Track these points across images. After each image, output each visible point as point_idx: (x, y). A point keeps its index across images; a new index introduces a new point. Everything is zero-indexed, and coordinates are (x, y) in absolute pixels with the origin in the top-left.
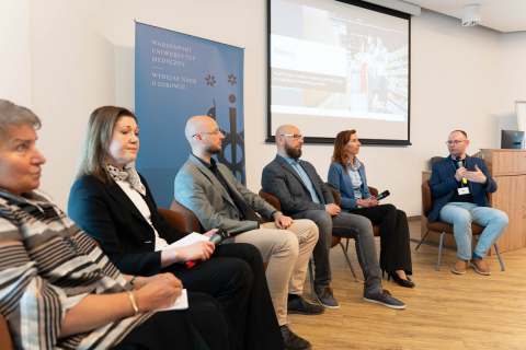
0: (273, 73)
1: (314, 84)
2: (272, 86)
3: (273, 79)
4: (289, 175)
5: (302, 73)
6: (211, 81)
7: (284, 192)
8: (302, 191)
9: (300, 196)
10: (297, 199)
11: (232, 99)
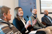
0: (41, 2)
1: (48, 3)
2: (41, 4)
3: (41, 3)
4: (46, 19)
5: (46, 1)
6: (31, 4)
7: (46, 21)
8: (49, 21)
9: (49, 22)
10: (48, 23)
11: (34, 7)
